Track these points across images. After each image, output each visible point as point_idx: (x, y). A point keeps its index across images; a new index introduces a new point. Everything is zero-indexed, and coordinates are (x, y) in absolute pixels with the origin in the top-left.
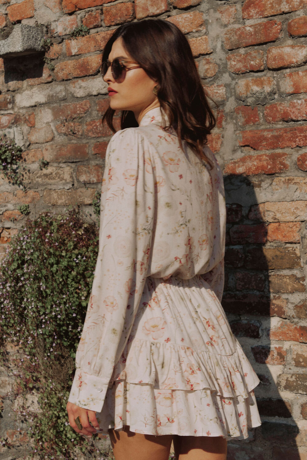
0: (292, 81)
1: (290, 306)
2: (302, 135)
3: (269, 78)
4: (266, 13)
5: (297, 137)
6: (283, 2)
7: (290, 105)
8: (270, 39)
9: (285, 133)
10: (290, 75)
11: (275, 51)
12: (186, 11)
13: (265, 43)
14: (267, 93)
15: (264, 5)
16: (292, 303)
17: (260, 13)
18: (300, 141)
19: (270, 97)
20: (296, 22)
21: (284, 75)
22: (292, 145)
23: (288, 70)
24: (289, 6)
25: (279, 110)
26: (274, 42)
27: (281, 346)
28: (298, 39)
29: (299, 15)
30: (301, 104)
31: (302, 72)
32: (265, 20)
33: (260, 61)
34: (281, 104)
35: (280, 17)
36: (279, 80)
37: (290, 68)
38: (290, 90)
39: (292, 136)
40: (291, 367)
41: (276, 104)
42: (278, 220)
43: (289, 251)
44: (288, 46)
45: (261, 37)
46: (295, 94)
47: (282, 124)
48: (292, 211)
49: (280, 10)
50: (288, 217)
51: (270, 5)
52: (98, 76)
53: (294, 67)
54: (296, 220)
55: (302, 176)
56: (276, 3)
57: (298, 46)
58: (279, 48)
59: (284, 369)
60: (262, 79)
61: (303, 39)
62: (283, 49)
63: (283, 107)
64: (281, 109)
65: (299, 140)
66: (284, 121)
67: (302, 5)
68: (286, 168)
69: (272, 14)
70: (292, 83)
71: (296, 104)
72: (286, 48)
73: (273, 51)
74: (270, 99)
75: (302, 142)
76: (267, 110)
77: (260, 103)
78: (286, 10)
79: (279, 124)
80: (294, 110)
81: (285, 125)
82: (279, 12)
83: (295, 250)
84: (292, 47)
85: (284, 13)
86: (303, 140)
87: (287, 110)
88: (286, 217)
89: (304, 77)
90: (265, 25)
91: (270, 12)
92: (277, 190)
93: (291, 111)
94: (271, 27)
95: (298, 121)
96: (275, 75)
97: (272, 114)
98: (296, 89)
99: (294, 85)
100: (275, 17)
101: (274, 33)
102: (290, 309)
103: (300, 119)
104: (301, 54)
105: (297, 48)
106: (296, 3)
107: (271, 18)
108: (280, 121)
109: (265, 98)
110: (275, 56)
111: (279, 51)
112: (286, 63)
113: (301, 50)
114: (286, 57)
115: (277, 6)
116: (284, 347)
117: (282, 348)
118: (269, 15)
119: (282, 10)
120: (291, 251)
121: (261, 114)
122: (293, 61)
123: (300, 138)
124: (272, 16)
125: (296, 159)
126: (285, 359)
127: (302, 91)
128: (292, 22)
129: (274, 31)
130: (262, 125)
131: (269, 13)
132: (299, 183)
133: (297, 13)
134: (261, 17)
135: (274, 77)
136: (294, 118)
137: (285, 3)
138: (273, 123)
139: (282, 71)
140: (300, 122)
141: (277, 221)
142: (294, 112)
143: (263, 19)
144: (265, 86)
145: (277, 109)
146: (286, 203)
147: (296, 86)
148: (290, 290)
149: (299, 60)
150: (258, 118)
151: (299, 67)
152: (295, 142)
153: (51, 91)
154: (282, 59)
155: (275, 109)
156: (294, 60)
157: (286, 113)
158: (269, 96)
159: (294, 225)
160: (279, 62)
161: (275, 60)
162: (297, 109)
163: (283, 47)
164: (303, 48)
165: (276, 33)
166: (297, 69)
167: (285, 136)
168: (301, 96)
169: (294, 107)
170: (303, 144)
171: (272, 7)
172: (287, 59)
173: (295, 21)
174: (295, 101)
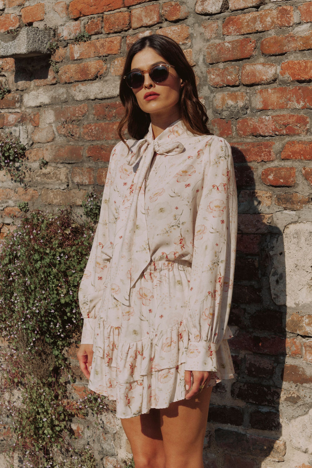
0: (262, 97)
1: (247, 316)
2: (267, 150)
3: (242, 93)
4: (242, 31)
5: (262, 152)
6: (257, 22)
7: (259, 120)
8: (245, 56)
9: (253, 147)
10: (261, 92)
11: (249, 68)
12: (175, 24)
13: (241, 60)
14: (240, 108)
15: (241, 23)
16: (249, 313)
17: (237, 30)
18: (264, 156)
19: (242, 112)
20: (267, 41)
21: (256, 91)
22: (258, 159)
23: (259, 87)
24: (262, 25)
25: (249, 124)
26: (249, 58)
27: (237, 355)
28: (269, 57)
29: (271, 35)
30: (269, 120)
31: (271, 90)
32: (242, 37)
33: (236, 76)
34: (251, 119)
35: (255, 35)
36: (251, 95)
37: (261, 85)
38: (260, 106)
39: (258, 151)
40: (245, 377)
41: (247, 119)
42: (242, 231)
43: (248, 261)
44: (260, 64)
45: (237, 54)
46: (264, 110)
47: (251, 139)
48: (254, 223)
49: (255, 29)
50: (250, 229)
51: (246, 24)
52: (96, 81)
53: (264, 84)
54: (256, 232)
55: (265, 190)
56: (251, 22)
57: (269, 64)
58: (252, 65)
59: (238, 377)
60: (237, 94)
61: (273, 58)
62: (255, 67)
63: (253, 122)
64: (251, 124)
65: (264, 154)
66: (253, 136)
67: (274, 25)
68: (252, 182)
69: (248, 32)
70: (262, 100)
71: (264, 120)
72: (258, 65)
73: (247, 68)
74: (242, 114)
75: (266, 157)
76: (239, 124)
77: (233, 116)
78: (260, 29)
79: (249, 139)
80: (262, 125)
81: (255, 139)
82: (254, 30)
83: (254, 262)
84: (263, 64)
85: (257, 32)
86: (267, 155)
87: (256, 125)
88: (249, 228)
89: (272, 95)
90: (241, 42)
91: (246, 30)
92: (243, 202)
93: (259, 126)
94: (246, 44)
95: (265, 136)
96: (248, 91)
97: (243, 128)
98: (265, 105)
99: (263, 102)
100: (250, 35)
101: (248, 50)
102: (246, 318)
103: (267, 134)
104: (270, 72)
105: (267, 66)
106: (268, 23)
107: (247, 35)
108: (250, 136)
109: (238, 112)
110: (249, 73)
111: (252, 68)
112: (257, 80)
113: (270, 68)
114: (257, 74)
115: (252, 25)
116: (240, 356)
117: (238, 356)
118: (245, 33)
119: (256, 29)
120: (251, 262)
121: (234, 128)
122: (264, 79)
123: (265, 153)
124: (248, 34)
125: (261, 174)
126: (240, 368)
127: (270, 108)
128: (264, 41)
129: (249, 48)
130: (234, 138)
131: (246, 31)
132: (261, 196)
133: (270, 32)
134: (239, 34)
135: (247, 93)
136: (262, 134)
137: (259, 22)
138: (243, 137)
139: (254, 87)
140: (267, 138)
142: (262, 128)
143: (240, 36)
144: (239, 101)
145: (247, 124)
146: (249, 215)
147: (265, 103)
148: (247, 300)
149: (268, 78)
150: (231, 131)
151: (269, 84)
152: (260, 156)
153: (54, 93)
154: (254, 75)
155: (246, 123)
156: (264, 78)
157: (255, 129)
158: (242, 111)
159: (255, 237)
160: (251, 79)
161: (248, 76)
162: (264, 125)
163: (255, 65)
164: (273, 66)
165: (250, 51)
166: (267, 86)
167: (253, 150)
168: (269, 113)
169: (262, 122)
170: (268, 159)
171: (248, 26)
172: (258, 76)
173: (267, 40)
174: (264, 117)
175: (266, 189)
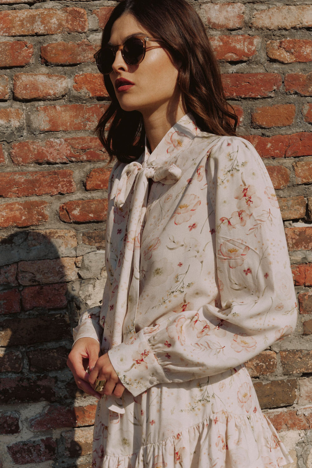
0: (47, 116)
1: (60, 384)
2: (65, 180)
3: (18, 110)
4: (14, 31)
5: (59, 182)
6: (36, 22)
7: (47, 144)
8: (18, 64)
9: (43, 176)
10: (45, 109)
11: (25, 79)
13: (10, 68)
14: (14, 129)
15: (11, 21)
16: (63, 381)
17: (5, 30)
18: (63, 188)
19: (18, 134)
20: (54, 48)
21: (37, 109)
22: (52, 192)
23: (41, 103)
24: (44, 27)
25: (32, 149)
26: (22, 67)
27: (49, 436)
28: (54, 67)
29: (56, 40)
30: (60, 145)
31: (61, 107)
32: (12, 39)
33: (5, 88)
34: (33, 142)
35: (31, 38)
36: (29, 113)
37: (44, 100)
38: (45, 126)
39: (52, 182)
40: (65, 460)
41: (28, 142)
42: (39, 282)
43: (55, 318)
44: (44, 74)
45: (5, 59)
46: (52, 131)
47: (34, 167)
48: (57, 270)
49: (33, 30)
50: (51, 278)
51: (19, 23)
53: (50, 100)
54: (61, 281)
55: (66, 229)
56: (27, 21)
57: (57, 76)
58: (32, 75)
59: (55, 464)
60: (8, 110)
61: (60, 68)
62: (37, 78)
63: (37, 146)
64: (34, 149)
65: (62, 185)
66: (36, 163)
67: (61, 29)
68: (46, 220)
69: (22, 34)
70: (48, 119)
71: (54, 144)
72: (41, 76)
73: (23, 79)
74: (18, 136)
75: (65, 189)
76: (16, 148)
77: (5, 139)
78: (41, 32)
79: (31, 167)
80: (52, 150)
81: (38, 168)
82: (31, 32)
83: (64, 316)
84: (49, 75)
85: (37, 35)
86: (66, 186)
87: (43, 150)
88: (49, 277)
89: (63, 113)
90: (12, 45)
91: (20, 31)
92: (35, 245)
93: (48, 152)
94: (21, 48)
95: (56, 163)
96: (24, 108)
97: (22, 154)
98: (53, 126)
99: (50, 121)
100: (25, 38)
101: (24, 57)
102: (60, 388)
103: (58, 161)
104: (59, 85)
105: (55, 78)
106: (53, 25)
107: (19, 38)
108: (32, 164)
109: (12, 133)
110: (26, 85)
111: (31, 79)
112: (41, 95)
113: (60, 81)
114: (41, 87)
115: (28, 25)
116: (54, 437)
117: (52, 438)
118: (18, 34)
119: (35, 31)
120: (59, 318)
121: (6, 154)
122: (50, 93)
123: (62, 183)
124: (20, 36)
125: (58, 209)
126: (56, 451)
127: (61, 129)
128: (48, 46)
129: (24, 54)
130: (8, 167)
131: (18, 32)
132: (64, 236)
133: (54, 37)
134: (7, 34)
135: (23, 110)
136: (51, 160)
137: (39, 23)
138: (22, 165)
139: (33, 103)
140: (57, 165)
141: (37, 283)
142: (51, 153)
143: (8, 38)
144: (12, 120)
145: (29, 148)
146: (48, 261)
147: (53, 123)
148: (59, 366)
149: (57, 92)
150: (3, 158)
151: (55, 100)
152: (57, 188)
154: (37, 89)
155: (26, 148)
156: (52, 92)
157: (40, 154)
158: (17, 132)
159: (61, 286)
160: (31, 92)
161: (25, 88)
162: (55, 149)
163: (36, 75)
164: (63, 79)
165: (27, 57)
166: (52, 102)
167: (44, 180)
168: (59, 135)
169: (52, 146)
170: (68, 190)
171: (22, 25)
172: (42, 89)
173: (52, 46)
174: (52, 140)
175: (67, 227)
